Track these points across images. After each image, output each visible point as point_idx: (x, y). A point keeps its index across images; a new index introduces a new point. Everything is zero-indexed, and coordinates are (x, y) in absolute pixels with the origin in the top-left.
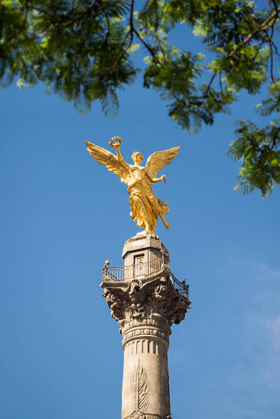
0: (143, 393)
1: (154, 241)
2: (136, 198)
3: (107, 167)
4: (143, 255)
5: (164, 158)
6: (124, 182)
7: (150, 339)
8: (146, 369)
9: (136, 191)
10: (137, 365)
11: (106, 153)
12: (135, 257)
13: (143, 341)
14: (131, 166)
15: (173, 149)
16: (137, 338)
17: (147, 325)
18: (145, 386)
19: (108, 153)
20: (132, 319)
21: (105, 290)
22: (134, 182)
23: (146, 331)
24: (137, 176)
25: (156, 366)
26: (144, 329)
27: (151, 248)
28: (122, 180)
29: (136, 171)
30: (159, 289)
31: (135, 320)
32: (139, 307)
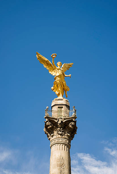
0: (63, 168)
1: (67, 102)
2: (58, 82)
3: (44, 65)
4: (62, 107)
5: (67, 67)
6: (51, 73)
7: (65, 145)
8: (64, 157)
9: (59, 79)
10: (60, 155)
11: (45, 59)
12: (58, 107)
13: (63, 145)
14: (57, 67)
15: (71, 64)
16: (60, 143)
17: (64, 138)
18: (63, 165)
19: (46, 59)
20: (58, 134)
21: (47, 120)
22: (59, 75)
23: (64, 141)
24: (60, 73)
25: (67, 157)
26: (63, 140)
27: (66, 105)
28: (50, 72)
29: (60, 70)
30: (72, 124)
31: (59, 135)
32: (62, 130)
